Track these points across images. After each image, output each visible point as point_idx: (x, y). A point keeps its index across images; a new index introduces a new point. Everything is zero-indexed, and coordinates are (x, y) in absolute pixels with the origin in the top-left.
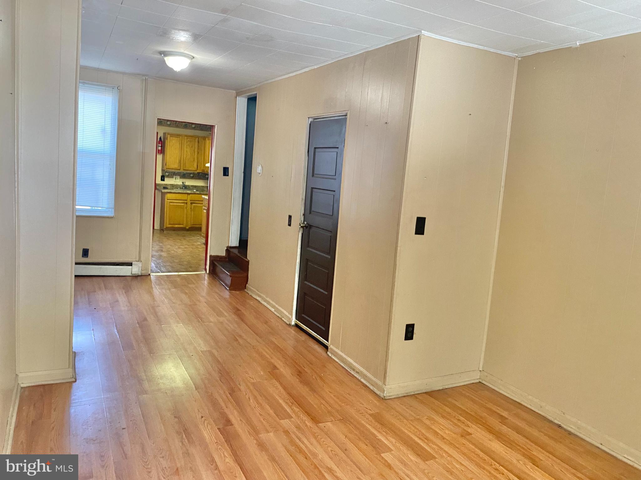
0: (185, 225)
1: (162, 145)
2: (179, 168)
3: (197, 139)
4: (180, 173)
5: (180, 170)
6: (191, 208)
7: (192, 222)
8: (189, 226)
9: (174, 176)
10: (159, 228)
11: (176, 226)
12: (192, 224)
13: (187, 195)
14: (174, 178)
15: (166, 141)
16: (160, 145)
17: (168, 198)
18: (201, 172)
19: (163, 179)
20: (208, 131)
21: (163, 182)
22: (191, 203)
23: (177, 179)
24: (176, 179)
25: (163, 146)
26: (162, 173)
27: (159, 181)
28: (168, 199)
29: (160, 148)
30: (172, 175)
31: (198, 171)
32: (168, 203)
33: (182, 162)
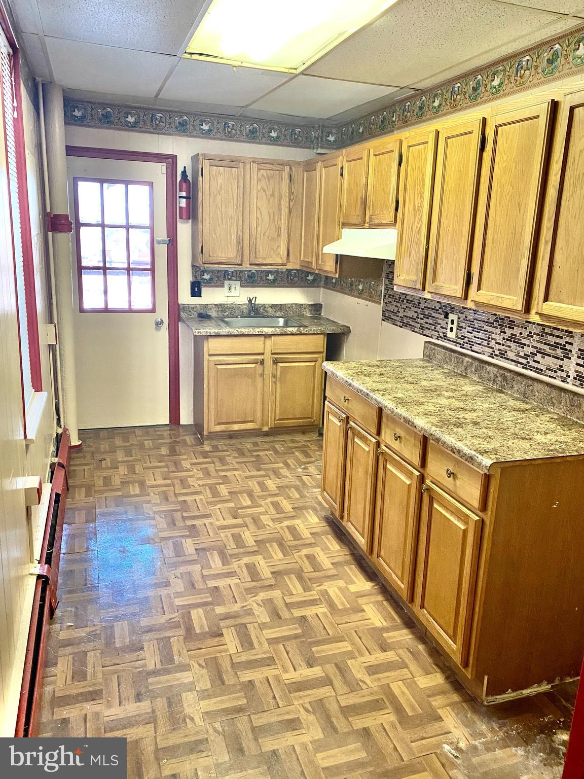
0: (259, 421)
1: (188, 192)
2: (238, 261)
3: (287, 169)
4: (241, 272)
5: (241, 265)
6: (274, 376)
7: (278, 412)
8: (271, 423)
9: (226, 283)
10: (191, 422)
11: (236, 427)
12: (277, 418)
13: (262, 338)
14: (226, 287)
15: (200, 178)
16: (184, 194)
17: (211, 353)
18: (298, 267)
19: (196, 290)
20: (313, 148)
21: (196, 301)
22: (275, 362)
23: (233, 289)
24: (230, 289)
25: (192, 198)
26: (195, 276)
27: (185, 297)
28: (210, 355)
29: (183, 203)
30: (220, 278)
31: (289, 266)
32: (212, 364)
33: (246, 242)
